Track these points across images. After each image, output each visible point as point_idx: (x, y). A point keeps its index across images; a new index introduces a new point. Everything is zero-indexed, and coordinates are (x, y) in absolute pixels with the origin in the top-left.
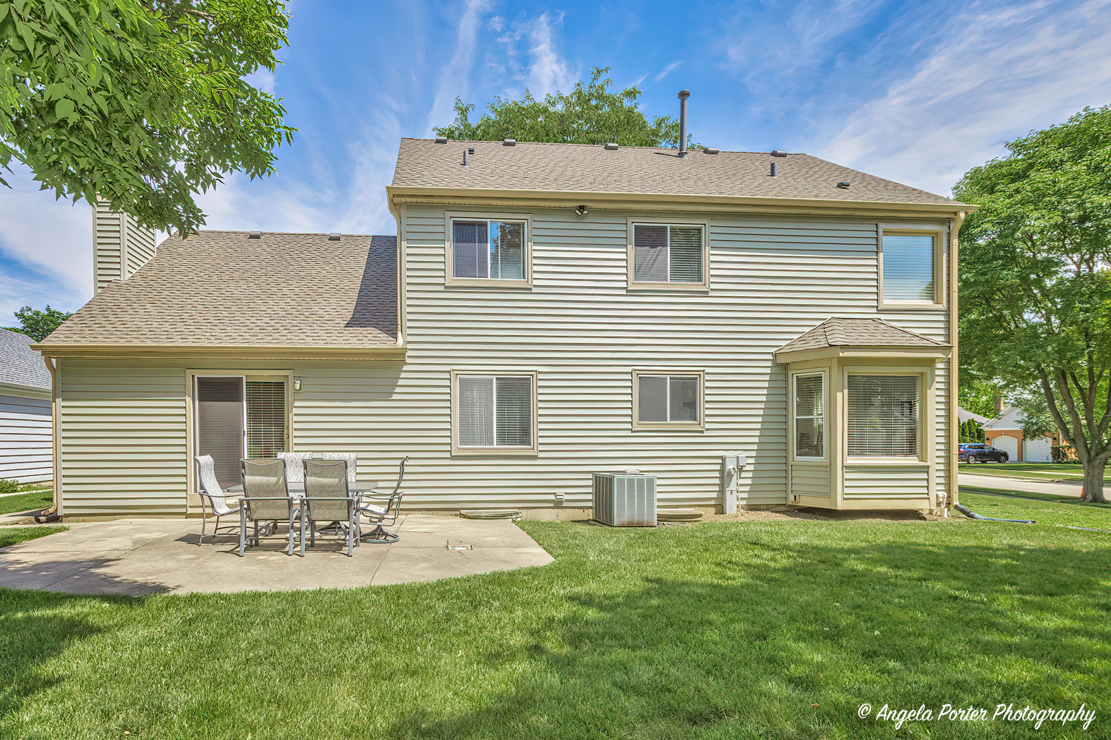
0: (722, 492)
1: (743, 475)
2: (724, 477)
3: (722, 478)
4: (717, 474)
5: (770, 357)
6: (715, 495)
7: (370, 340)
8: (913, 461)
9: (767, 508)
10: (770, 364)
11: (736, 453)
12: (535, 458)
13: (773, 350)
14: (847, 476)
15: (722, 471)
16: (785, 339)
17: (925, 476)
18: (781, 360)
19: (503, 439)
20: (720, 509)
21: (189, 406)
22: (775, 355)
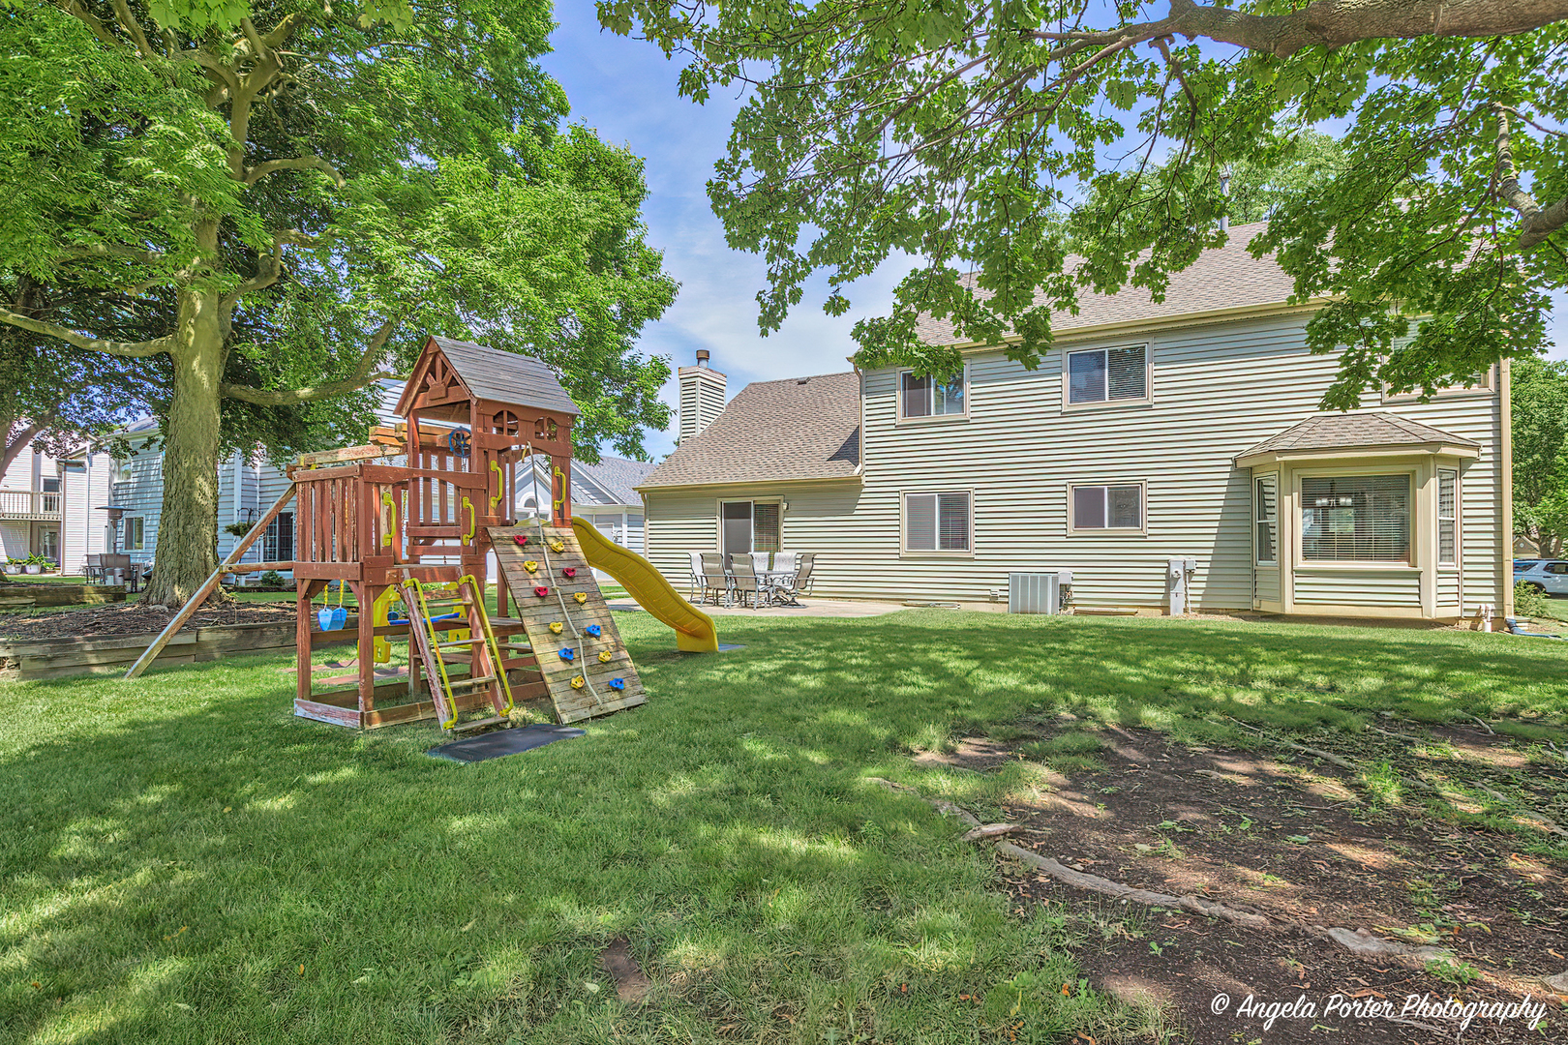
0: (1167, 594)
1: (1194, 578)
2: (1170, 581)
3: (1167, 581)
4: (1163, 577)
5: (1230, 462)
6: (1160, 597)
7: (842, 470)
8: (1402, 566)
9: (1228, 612)
10: (1229, 469)
11: (1182, 558)
12: (972, 559)
13: (1233, 455)
14: (1297, 580)
15: (1168, 574)
16: (1246, 445)
17: (1416, 582)
18: (1240, 465)
19: (944, 545)
20: (1166, 610)
21: (719, 523)
22: (1235, 461)
